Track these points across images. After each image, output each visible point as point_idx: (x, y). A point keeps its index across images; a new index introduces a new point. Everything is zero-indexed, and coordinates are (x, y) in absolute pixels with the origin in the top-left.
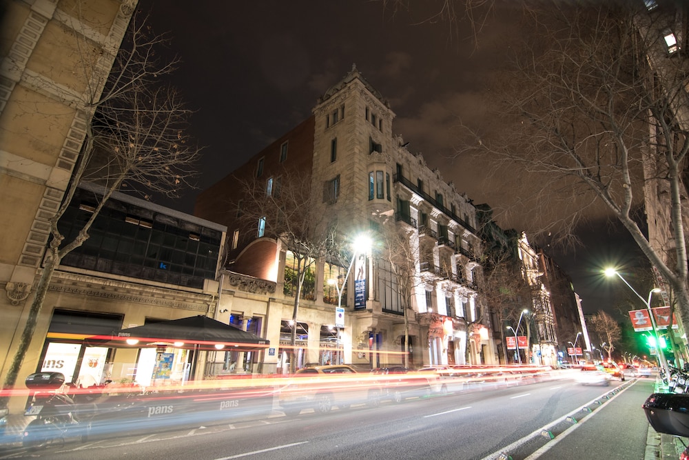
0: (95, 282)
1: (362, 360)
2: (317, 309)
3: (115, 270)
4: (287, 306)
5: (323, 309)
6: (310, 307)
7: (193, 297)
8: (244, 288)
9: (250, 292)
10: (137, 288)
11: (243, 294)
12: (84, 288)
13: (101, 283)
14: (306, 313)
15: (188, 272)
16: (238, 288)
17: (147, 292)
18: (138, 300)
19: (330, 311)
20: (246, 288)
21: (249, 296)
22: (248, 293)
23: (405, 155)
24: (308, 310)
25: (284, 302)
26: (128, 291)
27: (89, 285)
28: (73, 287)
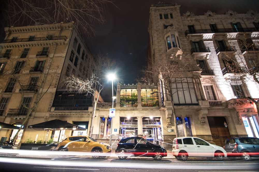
0: (60, 113)
1: (171, 133)
2: (137, 110)
3: (66, 109)
4: (122, 111)
5: (141, 109)
6: (134, 110)
7: (84, 113)
8: (103, 107)
9: (105, 108)
10: (69, 113)
11: (103, 109)
12: (58, 115)
13: (61, 113)
14: (132, 113)
15: (84, 106)
16: (100, 108)
17: (72, 114)
18: (70, 116)
19: (146, 110)
20: (104, 107)
21: (105, 110)
22: (105, 109)
23: (194, 18)
24: (133, 111)
25: (120, 110)
26: (68, 114)
27: (59, 114)
28: (56, 115)
